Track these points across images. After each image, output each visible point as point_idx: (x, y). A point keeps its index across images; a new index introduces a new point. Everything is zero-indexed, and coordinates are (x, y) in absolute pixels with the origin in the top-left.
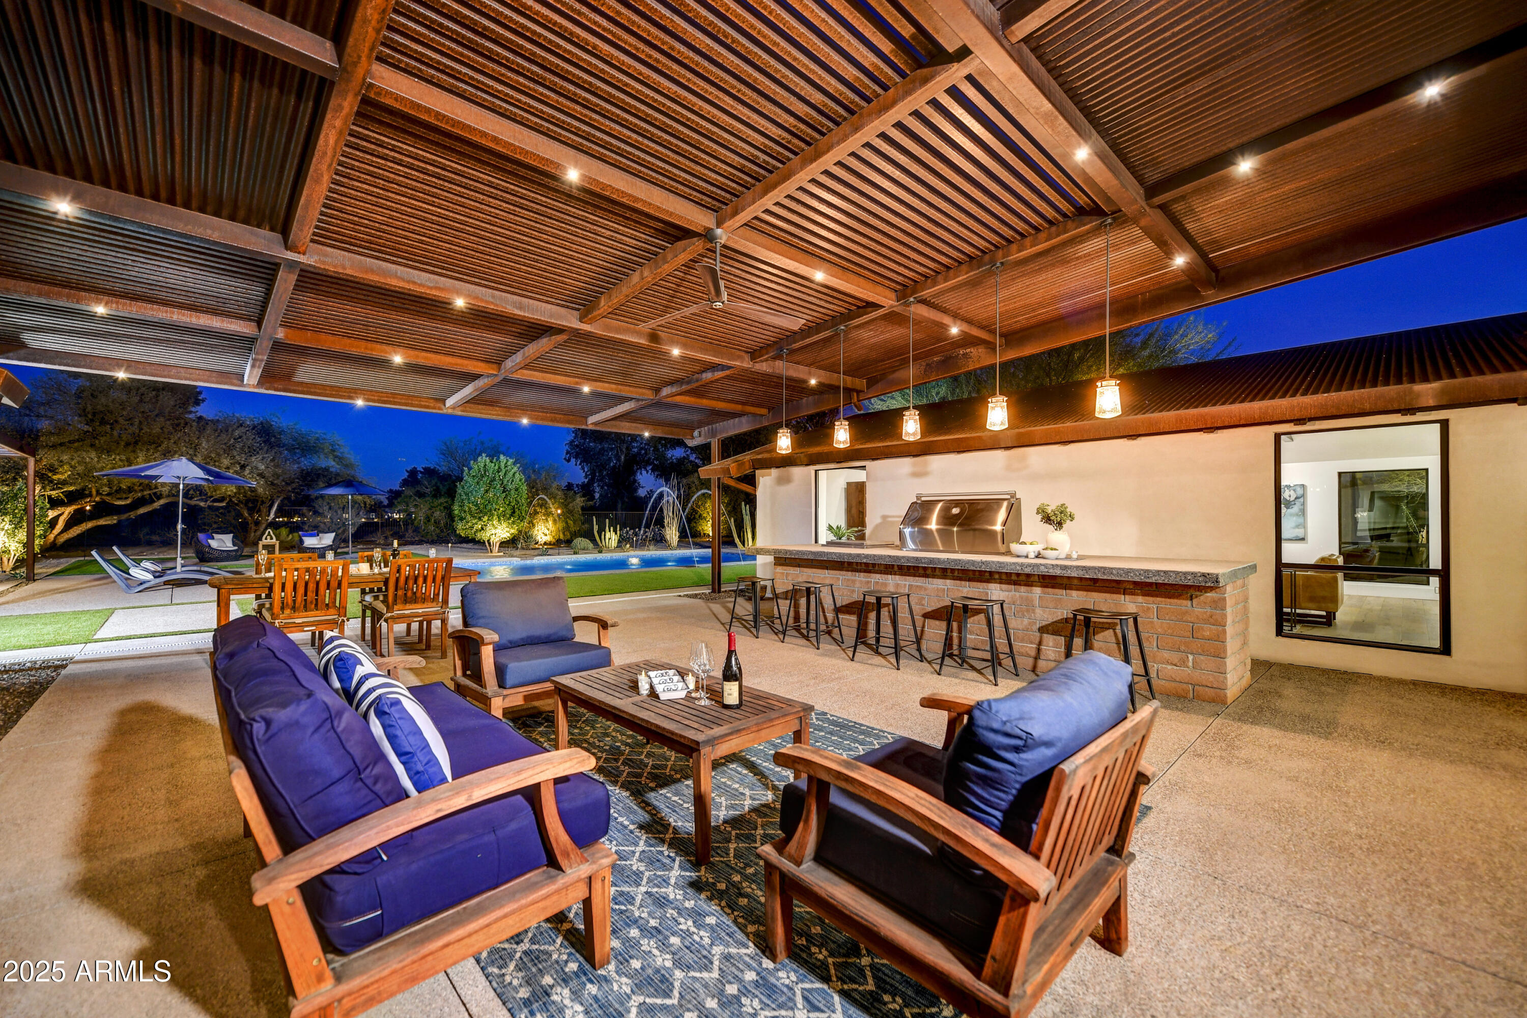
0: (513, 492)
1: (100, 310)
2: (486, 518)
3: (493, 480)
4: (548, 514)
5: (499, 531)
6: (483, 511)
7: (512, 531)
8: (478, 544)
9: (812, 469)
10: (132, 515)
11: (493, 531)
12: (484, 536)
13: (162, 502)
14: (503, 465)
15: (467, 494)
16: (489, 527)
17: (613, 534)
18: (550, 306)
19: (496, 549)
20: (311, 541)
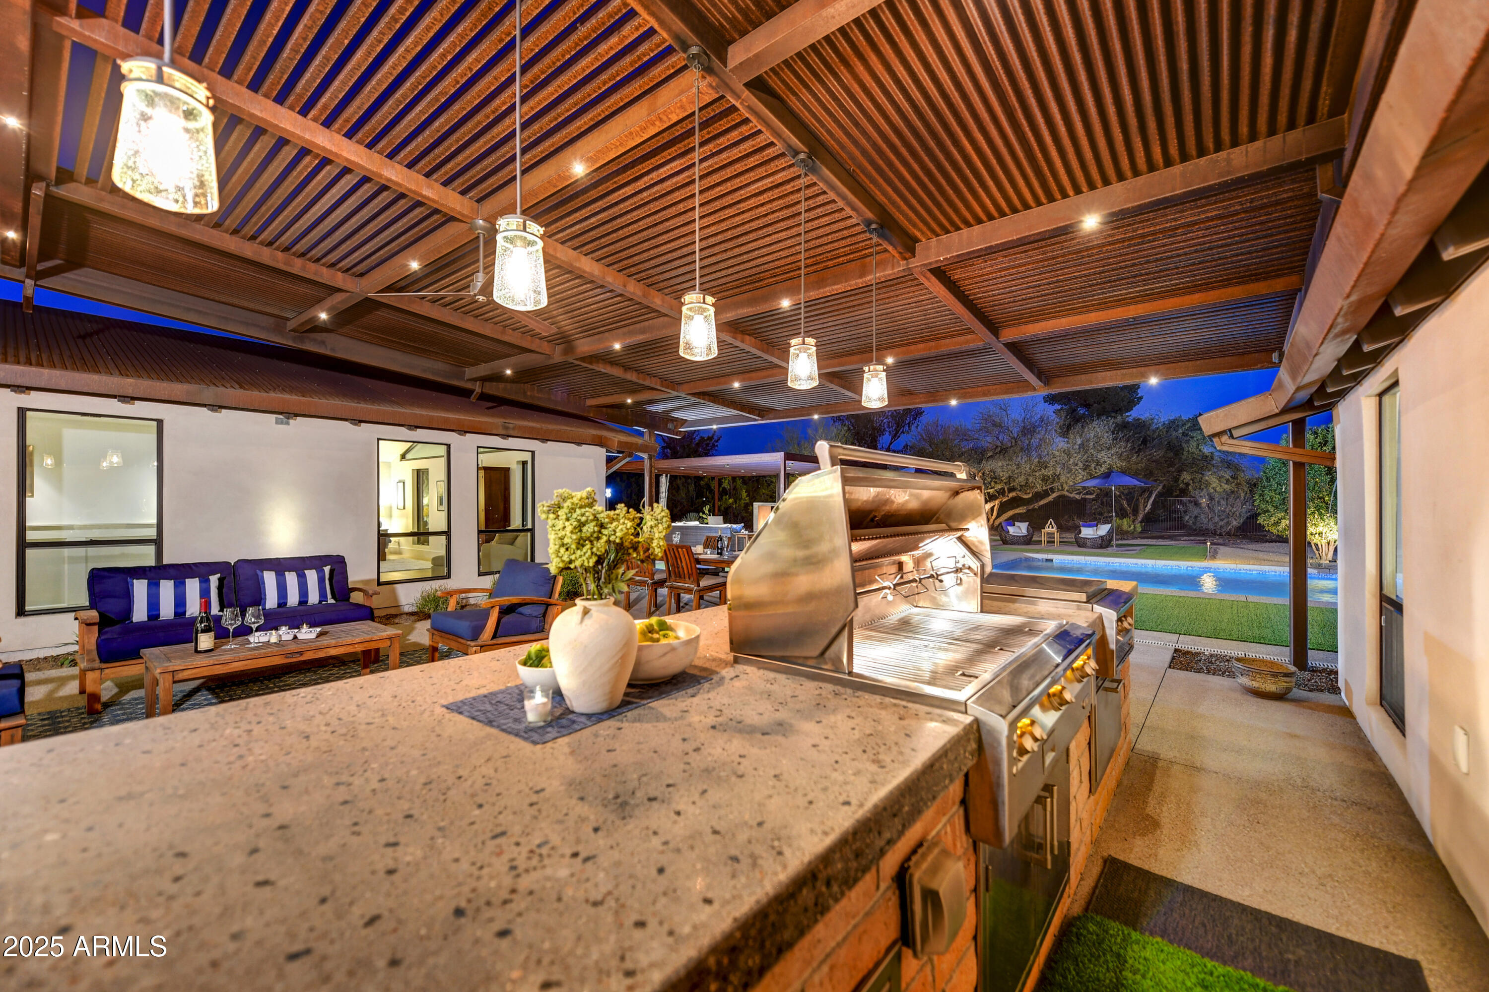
20: (1087, 532)
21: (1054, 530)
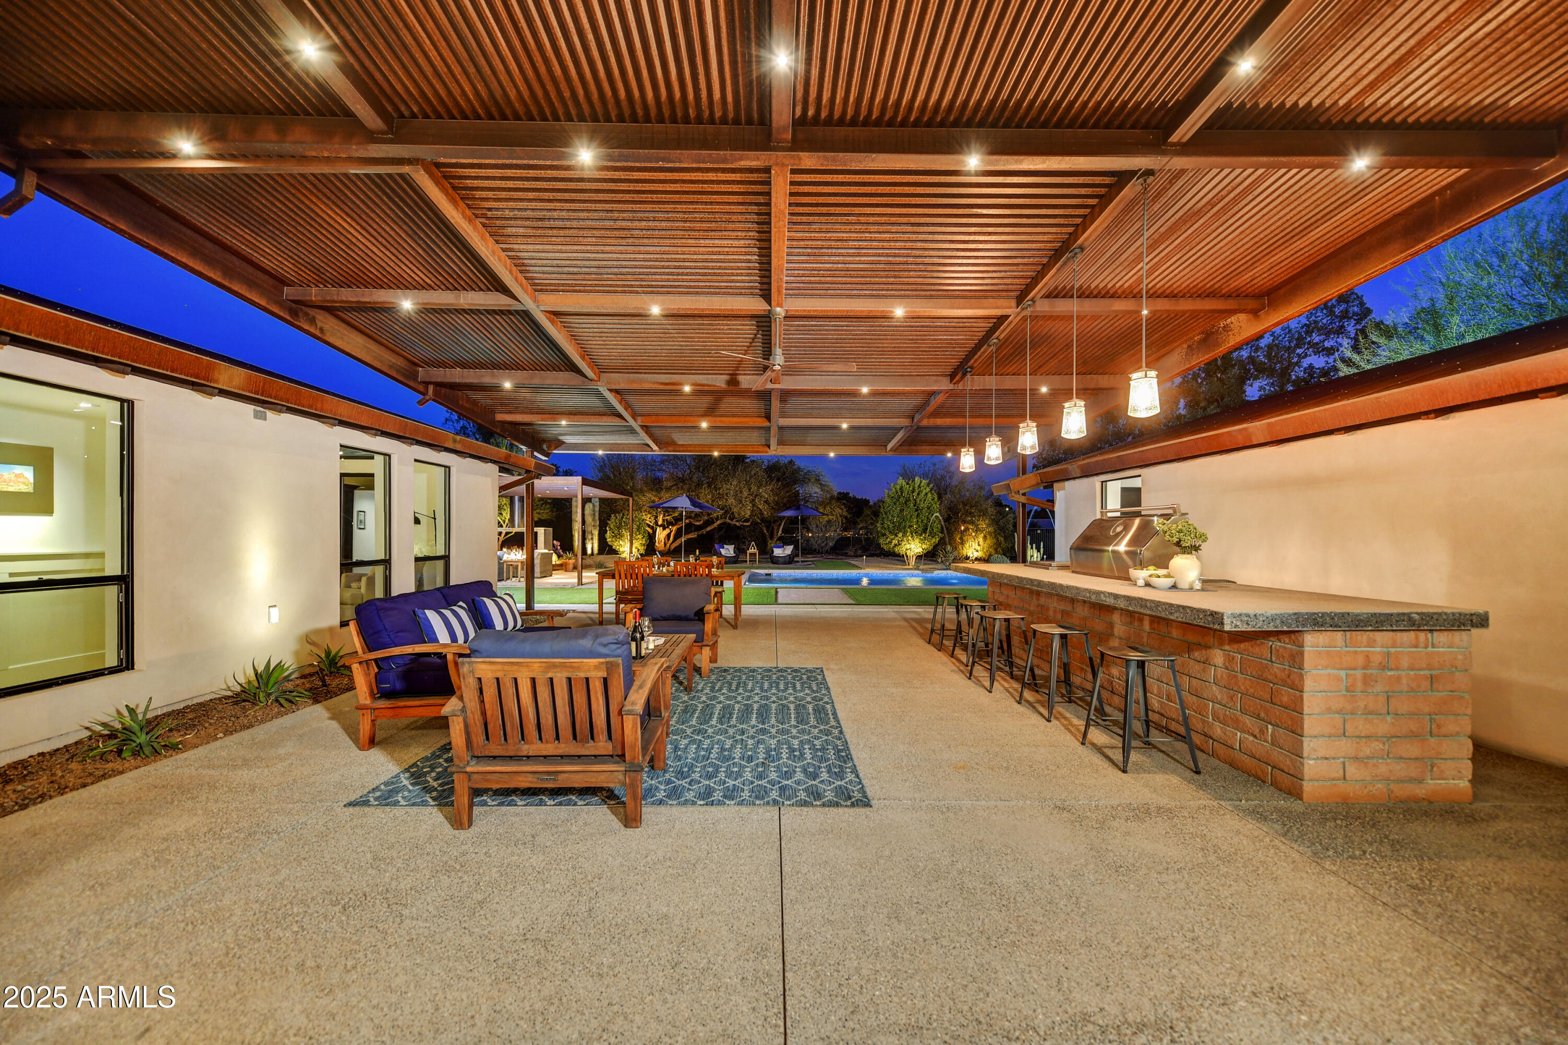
0: (924, 511)
1: (564, 423)
2: (900, 535)
3: (907, 500)
4: (977, 530)
5: (914, 547)
6: (900, 528)
7: (924, 546)
8: (898, 558)
9: (1097, 481)
10: (704, 531)
11: (908, 546)
12: (902, 550)
13: (719, 522)
14: (916, 486)
15: (886, 513)
16: (903, 543)
17: (1035, 551)
18: (748, 377)
19: (913, 562)
20: (778, 552)
21: (756, 551)
